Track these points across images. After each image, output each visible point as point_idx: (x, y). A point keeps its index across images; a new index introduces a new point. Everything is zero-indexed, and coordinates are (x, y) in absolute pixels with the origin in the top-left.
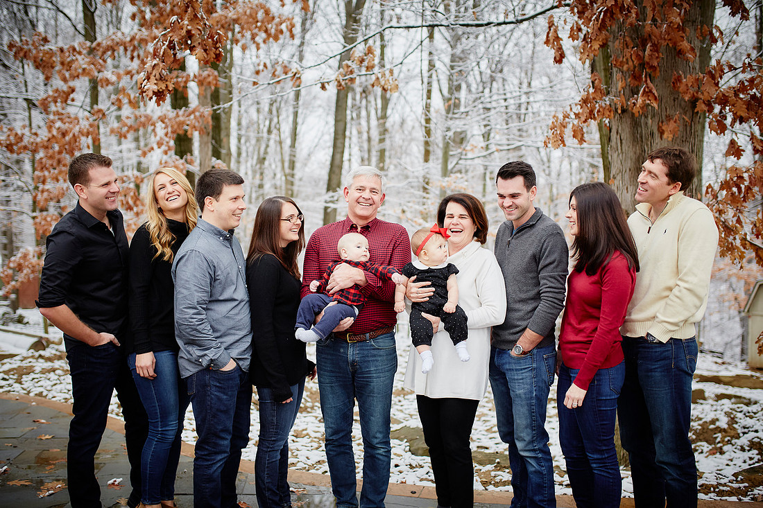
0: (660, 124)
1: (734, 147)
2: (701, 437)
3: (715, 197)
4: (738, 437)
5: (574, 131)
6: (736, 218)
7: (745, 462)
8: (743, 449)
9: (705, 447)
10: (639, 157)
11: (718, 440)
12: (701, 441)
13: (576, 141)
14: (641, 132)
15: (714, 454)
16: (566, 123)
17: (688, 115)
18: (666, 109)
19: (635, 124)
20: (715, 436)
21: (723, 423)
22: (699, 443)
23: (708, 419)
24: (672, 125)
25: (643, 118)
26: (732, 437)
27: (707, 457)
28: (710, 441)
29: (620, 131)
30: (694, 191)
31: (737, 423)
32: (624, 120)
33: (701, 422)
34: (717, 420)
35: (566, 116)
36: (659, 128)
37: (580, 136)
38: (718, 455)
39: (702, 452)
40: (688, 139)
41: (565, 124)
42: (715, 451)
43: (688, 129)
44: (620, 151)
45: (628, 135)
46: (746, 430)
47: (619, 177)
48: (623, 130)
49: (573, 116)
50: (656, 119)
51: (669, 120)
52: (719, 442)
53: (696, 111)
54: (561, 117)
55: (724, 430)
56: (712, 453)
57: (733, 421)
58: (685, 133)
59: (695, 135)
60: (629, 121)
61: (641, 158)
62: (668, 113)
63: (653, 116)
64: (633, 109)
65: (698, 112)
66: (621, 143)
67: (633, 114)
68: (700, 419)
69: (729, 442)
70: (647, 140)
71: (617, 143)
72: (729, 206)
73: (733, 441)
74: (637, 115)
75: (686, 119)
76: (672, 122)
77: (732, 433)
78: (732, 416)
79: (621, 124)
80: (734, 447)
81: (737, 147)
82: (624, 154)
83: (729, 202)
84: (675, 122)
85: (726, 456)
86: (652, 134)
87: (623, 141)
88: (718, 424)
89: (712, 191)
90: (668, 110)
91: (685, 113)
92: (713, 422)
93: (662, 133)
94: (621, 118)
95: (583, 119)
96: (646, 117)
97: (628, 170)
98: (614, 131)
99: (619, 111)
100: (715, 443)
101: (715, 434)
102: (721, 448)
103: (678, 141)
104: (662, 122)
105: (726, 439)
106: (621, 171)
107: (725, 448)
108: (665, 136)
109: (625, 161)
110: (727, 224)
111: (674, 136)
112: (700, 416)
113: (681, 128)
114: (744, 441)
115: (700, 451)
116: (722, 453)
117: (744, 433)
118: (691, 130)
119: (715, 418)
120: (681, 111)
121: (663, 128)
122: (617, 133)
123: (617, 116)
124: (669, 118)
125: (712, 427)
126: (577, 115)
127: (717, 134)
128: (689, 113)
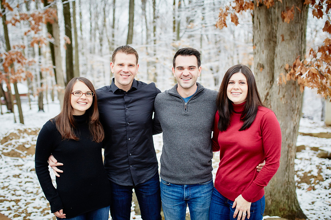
0: (283, 13)
1: (328, 26)
2: (303, 180)
3: (315, 56)
4: (323, 180)
5: (232, 18)
6: (327, 69)
7: (326, 196)
8: (325, 188)
9: (305, 186)
10: (270, 33)
11: (312, 182)
12: (303, 182)
13: (233, 23)
14: (272, 18)
15: (310, 190)
16: (228, 13)
17: (299, 5)
18: (286, 3)
19: (268, 13)
20: (311, 180)
21: (315, 173)
22: (303, 184)
23: (307, 170)
24: (289, 13)
25: (273, 9)
26: (320, 180)
27: (306, 192)
28: (308, 183)
29: (259, 17)
30: (302, 53)
31: (322, 172)
32: (261, 10)
33: (303, 172)
34: (312, 171)
35: (227, 9)
36: (282, 15)
37: (235, 21)
38: (312, 191)
39: (304, 189)
40: (299, 21)
41: (226, 14)
42: (310, 189)
43: (300, 15)
44: (259, 29)
45: (264, 20)
46: (327, 177)
47: (258, 45)
48: (261, 16)
49: (231, 8)
50: (280, 10)
51: (288, 10)
52: (313, 183)
53: (304, 4)
54: (224, 10)
55: (316, 177)
56: (309, 189)
57: (320, 171)
58: (297, 17)
59: (303, 19)
60: (264, 11)
61: (271, 33)
62: (287, 5)
63: (279, 8)
64: (266, 3)
65: (305, 5)
66: (260, 24)
67: (266, 7)
68: (303, 170)
69: (318, 183)
70: (275, 22)
71: (257, 25)
72: (323, 62)
73: (321, 183)
74: (268, 7)
75: (298, 9)
76: (290, 11)
77: (320, 178)
78: (320, 168)
79: (260, 13)
80: (321, 186)
81: (329, 25)
82: (261, 32)
83: (324, 60)
84: (292, 11)
85: (316, 192)
86: (278, 19)
87: (261, 23)
88: (312, 173)
89: (313, 53)
90: (287, 4)
91: (298, 5)
92: (310, 172)
93: (284, 18)
94: (259, 9)
95: (238, 10)
96: (275, 8)
97: (263, 41)
98: (255, 17)
99: (258, 5)
100: (311, 184)
101: (311, 178)
102: (314, 187)
103: (293, 23)
104: (284, 11)
105: (317, 181)
106: (259, 41)
107: (317, 186)
108: (285, 20)
109: (262, 35)
110: (322, 73)
111: (291, 20)
112: (303, 169)
113: (295, 15)
114: (326, 183)
115: (303, 189)
116: (314, 189)
117: (327, 178)
118: (301, 15)
119: (311, 170)
120: (296, 4)
121: (284, 15)
122: (257, 18)
123: (257, 8)
124: (288, 9)
125: (309, 175)
126: (233, 8)
127: (318, 18)
128: (300, 5)
